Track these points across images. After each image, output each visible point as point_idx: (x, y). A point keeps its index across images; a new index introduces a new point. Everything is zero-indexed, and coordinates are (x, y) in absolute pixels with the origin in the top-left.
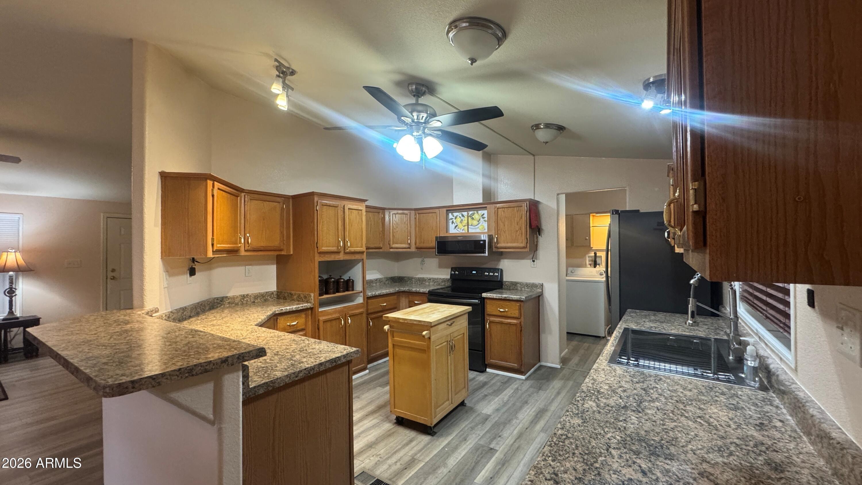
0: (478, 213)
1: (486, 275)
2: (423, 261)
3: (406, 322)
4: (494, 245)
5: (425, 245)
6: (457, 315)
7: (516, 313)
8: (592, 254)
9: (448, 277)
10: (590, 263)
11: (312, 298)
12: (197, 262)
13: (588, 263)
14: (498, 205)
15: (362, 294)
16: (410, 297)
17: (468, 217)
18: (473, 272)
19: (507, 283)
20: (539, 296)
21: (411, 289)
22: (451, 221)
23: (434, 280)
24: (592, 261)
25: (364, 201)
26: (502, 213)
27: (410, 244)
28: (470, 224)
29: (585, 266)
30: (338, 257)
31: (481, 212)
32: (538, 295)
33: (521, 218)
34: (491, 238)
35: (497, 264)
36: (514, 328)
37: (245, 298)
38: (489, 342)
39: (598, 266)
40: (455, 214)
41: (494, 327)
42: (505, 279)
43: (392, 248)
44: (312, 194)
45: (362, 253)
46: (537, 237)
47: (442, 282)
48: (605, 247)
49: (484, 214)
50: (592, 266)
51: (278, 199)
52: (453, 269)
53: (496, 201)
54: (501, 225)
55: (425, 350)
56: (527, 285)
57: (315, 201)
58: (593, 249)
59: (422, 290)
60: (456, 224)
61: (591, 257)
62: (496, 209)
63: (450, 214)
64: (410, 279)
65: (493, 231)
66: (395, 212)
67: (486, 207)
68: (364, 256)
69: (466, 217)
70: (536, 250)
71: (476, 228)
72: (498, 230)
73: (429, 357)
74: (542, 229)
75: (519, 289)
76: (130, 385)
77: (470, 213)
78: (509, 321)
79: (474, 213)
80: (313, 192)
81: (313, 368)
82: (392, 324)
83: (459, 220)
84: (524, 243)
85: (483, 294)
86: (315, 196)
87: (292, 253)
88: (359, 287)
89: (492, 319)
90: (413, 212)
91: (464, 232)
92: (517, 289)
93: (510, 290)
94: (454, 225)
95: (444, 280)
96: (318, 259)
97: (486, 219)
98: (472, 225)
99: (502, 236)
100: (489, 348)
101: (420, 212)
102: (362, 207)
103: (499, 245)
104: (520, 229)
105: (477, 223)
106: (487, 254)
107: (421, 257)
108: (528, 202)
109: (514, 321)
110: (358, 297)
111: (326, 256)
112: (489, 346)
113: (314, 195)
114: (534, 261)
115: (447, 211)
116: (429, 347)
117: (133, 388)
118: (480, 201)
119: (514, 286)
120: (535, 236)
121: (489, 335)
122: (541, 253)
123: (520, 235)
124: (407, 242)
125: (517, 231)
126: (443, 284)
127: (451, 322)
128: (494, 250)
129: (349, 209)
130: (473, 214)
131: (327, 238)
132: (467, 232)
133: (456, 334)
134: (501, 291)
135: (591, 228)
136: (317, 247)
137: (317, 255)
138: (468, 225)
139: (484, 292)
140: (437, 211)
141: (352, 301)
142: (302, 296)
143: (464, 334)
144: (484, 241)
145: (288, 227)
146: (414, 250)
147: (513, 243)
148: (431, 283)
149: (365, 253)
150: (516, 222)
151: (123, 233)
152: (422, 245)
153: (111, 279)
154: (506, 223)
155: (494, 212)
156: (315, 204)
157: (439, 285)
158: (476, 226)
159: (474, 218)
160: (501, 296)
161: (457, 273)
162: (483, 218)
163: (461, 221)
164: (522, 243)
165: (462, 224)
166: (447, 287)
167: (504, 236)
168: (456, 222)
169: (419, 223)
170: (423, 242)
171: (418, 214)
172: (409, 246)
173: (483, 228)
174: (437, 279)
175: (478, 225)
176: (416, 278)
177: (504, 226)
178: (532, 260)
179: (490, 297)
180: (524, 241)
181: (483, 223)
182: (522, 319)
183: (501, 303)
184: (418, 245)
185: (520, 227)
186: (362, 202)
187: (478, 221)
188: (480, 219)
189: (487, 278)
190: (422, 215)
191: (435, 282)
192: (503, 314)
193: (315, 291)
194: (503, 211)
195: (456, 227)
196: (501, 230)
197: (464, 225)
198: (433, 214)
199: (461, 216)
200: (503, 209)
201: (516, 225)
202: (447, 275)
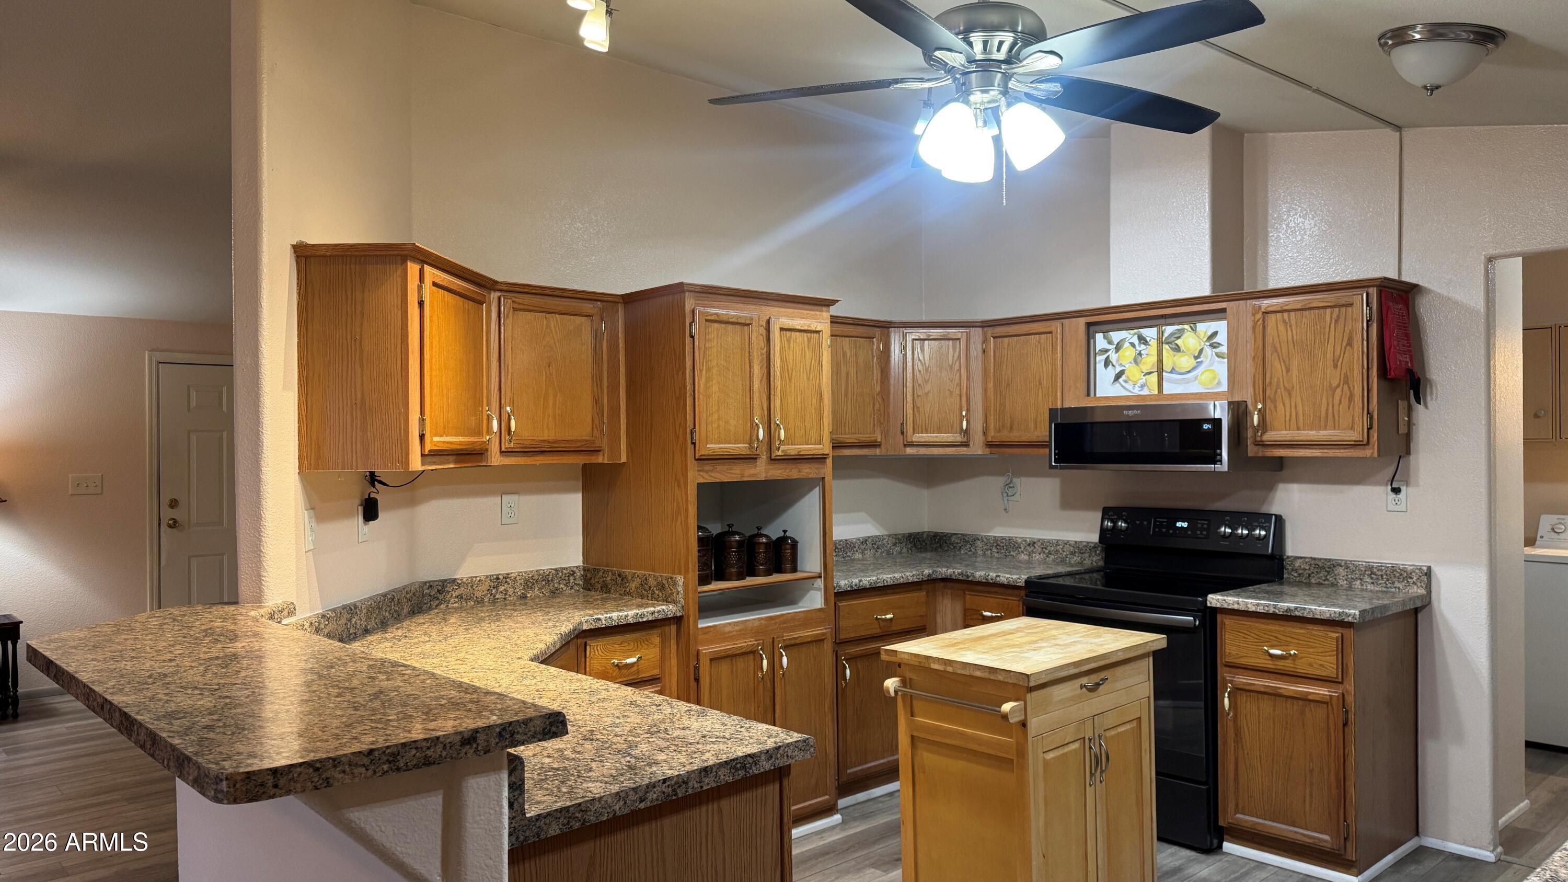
0: (1194, 330)
1: (1224, 536)
2: (1009, 485)
3: (950, 669)
4: (1250, 434)
5: (1016, 436)
6: (1114, 659)
7: (1328, 665)
9: (1095, 538)
11: (680, 589)
12: (381, 482)
14: (1266, 303)
15: (820, 583)
16: (968, 597)
17: (1160, 342)
18: (1179, 524)
19: (1297, 563)
20: (1416, 611)
21: (970, 571)
22: (1101, 359)
23: (1046, 546)
25: (827, 303)
26: (1282, 328)
27: (966, 432)
28: (1167, 365)
30: (752, 471)
31: (1205, 328)
32: (1411, 606)
33: (1350, 343)
34: (1239, 411)
35: (1263, 501)
36: (1321, 712)
37: (500, 584)
38: (1231, 757)
40: (1116, 336)
41: (1248, 706)
42: (1291, 550)
43: (911, 445)
44: (678, 289)
45: (820, 459)
46: (1410, 409)
47: (1073, 553)
49: (1215, 334)
51: (588, 307)
52: (1107, 513)
53: (1260, 288)
54: (1276, 367)
55: (1011, 761)
56: (1372, 572)
57: (688, 308)
59: (1005, 577)
60: (1118, 369)
62: (1259, 316)
63: (1099, 336)
64: (968, 541)
65: (1251, 390)
66: (921, 333)
67: (1223, 310)
68: (828, 469)
69: (1154, 343)
70: (1408, 452)
71: (1188, 381)
72: (1263, 389)
73: (1022, 783)
74: (1428, 381)
75: (1343, 582)
76: (270, 781)
77: (1169, 330)
78: (1303, 688)
79: (1182, 331)
80: (682, 284)
81: (682, 781)
82: (909, 675)
83: (1128, 353)
84: (1358, 427)
85: (1210, 596)
86: (687, 294)
87: (624, 459)
88: (811, 560)
89: (1242, 679)
90: (977, 333)
91: (1145, 392)
92: (1333, 585)
93: (1309, 585)
94: (1111, 372)
95: (1079, 548)
96: (696, 476)
97: (1224, 349)
98: (1172, 371)
99: (1280, 407)
100: (1231, 775)
101: (1000, 330)
102: (820, 322)
103: (1270, 436)
105: (1193, 362)
106: (1224, 466)
107: (1002, 474)
108: (1373, 291)
109: (1321, 691)
110: (808, 591)
111: (719, 468)
112: (1231, 767)
113: (684, 292)
114: (1396, 491)
115: (1089, 325)
116: (1022, 752)
117: (276, 786)
118: (1204, 288)
120: (1402, 404)
121: (1231, 733)
122: (1426, 461)
123: (1345, 402)
124: (958, 427)
125: (1333, 390)
126: (1076, 559)
127: (1095, 678)
128: (1252, 451)
129: (782, 329)
130: (1179, 334)
131: (719, 419)
132: (1156, 392)
133: (1110, 720)
134: (1276, 587)
136: (694, 444)
137: (692, 465)
138: (1160, 371)
139: (1215, 591)
140: (1056, 326)
141: (793, 602)
142: (652, 582)
143: (1139, 719)
144: (1217, 423)
145: (614, 388)
146: (980, 452)
147: (1320, 428)
148: (1036, 557)
149: (829, 461)
150: (1329, 357)
151: (193, 404)
152: (1005, 436)
153: (170, 526)
154: (1294, 364)
155: (1250, 324)
156: (688, 320)
157: (1063, 561)
158: (1189, 372)
159: (1182, 348)
160: (1275, 607)
161: (1122, 524)
162: (1213, 346)
163: (1136, 361)
164: (1352, 428)
165: (1141, 365)
166: (1090, 571)
167: (1288, 405)
168: (1118, 360)
169: (998, 365)
170: (1009, 425)
171: (994, 338)
172: (965, 440)
173: (1214, 378)
174: (1057, 543)
175: (1194, 368)
176: (988, 538)
177: (1288, 370)
178: (1389, 488)
179: (1236, 607)
180: (1361, 423)
181: (1211, 364)
182: (1350, 686)
183: (1274, 627)
184: (992, 435)
185: (1346, 377)
186: (824, 308)
187: (1196, 358)
188: (1201, 351)
189: (1224, 546)
190: (1006, 340)
191: (1050, 553)
192: (1281, 664)
193: (687, 571)
194: (1284, 321)
195: (1118, 377)
196: (1278, 384)
197: (1146, 369)
198: (1043, 336)
199: (1136, 342)
200: (1286, 315)
201: (1330, 369)
202: (1089, 530)
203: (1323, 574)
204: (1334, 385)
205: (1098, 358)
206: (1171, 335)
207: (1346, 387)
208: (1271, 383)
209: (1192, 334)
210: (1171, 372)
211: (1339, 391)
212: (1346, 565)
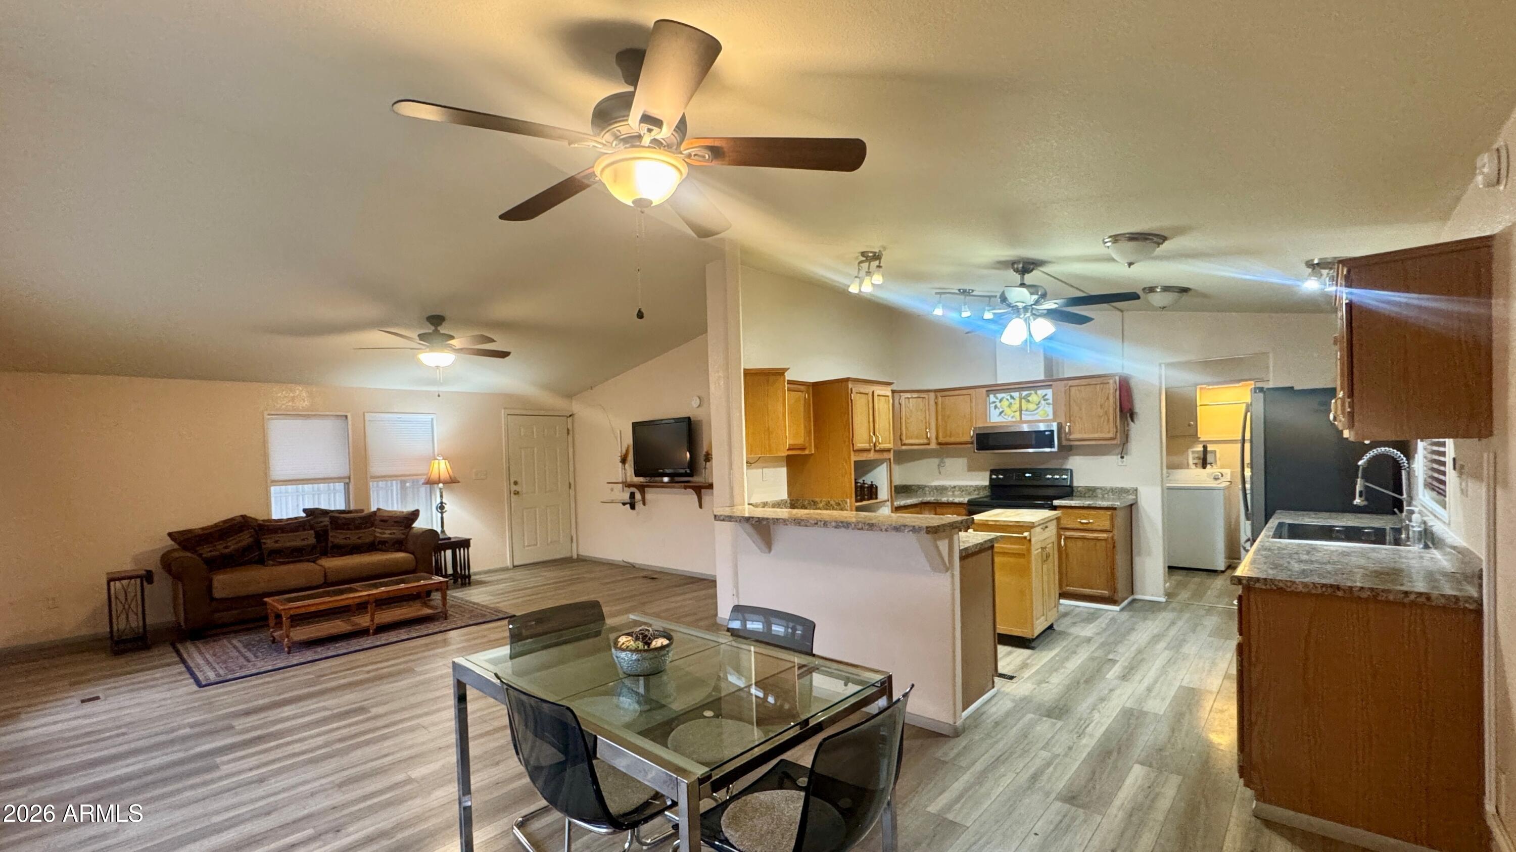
0: (1036, 393)
1: (1049, 479)
2: (942, 462)
4: (1065, 436)
5: (952, 440)
6: (1050, 519)
7: (1107, 525)
8: (1200, 448)
9: (987, 483)
10: (1195, 461)
11: (849, 504)
13: (1191, 461)
14: (1071, 383)
15: (889, 503)
17: (1021, 399)
18: (1027, 475)
19: (1079, 489)
20: (1131, 505)
21: (939, 498)
22: (992, 405)
23: (962, 489)
24: (1199, 458)
25: (890, 384)
26: (1077, 393)
27: (928, 439)
28: (1024, 408)
29: (1188, 467)
30: (869, 455)
31: (1041, 392)
32: (1129, 503)
33: (1108, 398)
34: (1060, 427)
35: (1067, 464)
36: (1105, 544)
38: (1065, 564)
39: (1209, 466)
40: (1000, 396)
42: (1075, 484)
43: (905, 445)
44: (847, 380)
45: (889, 450)
46: (1128, 425)
47: (975, 490)
48: (1240, 437)
49: (1046, 395)
50: (1200, 465)
51: (802, 388)
52: (993, 472)
53: (1061, 376)
54: (1075, 408)
55: (1025, 555)
56: (1112, 490)
57: (850, 387)
58: (1201, 440)
59: (957, 500)
60: (1001, 410)
61: (1198, 452)
62: (1065, 388)
63: (992, 396)
64: (921, 488)
65: (1064, 417)
66: (909, 395)
67: (1051, 385)
68: (891, 456)
69: (1018, 399)
70: (1127, 441)
71: (1035, 415)
72: (1070, 416)
73: (1029, 562)
74: (1136, 413)
75: (1100, 496)
77: (1024, 393)
78: (1095, 535)
79: (1031, 394)
80: (849, 378)
83: (1005, 403)
84: (1111, 432)
85: (1054, 501)
86: (850, 382)
87: (812, 453)
88: (884, 493)
89: (1068, 533)
90: (932, 395)
91: (1014, 420)
92: (1095, 497)
93: (1085, 497)
94: (998, 411)
95: (978, 488)
96: (854, 458)
97: (1050, 401)
98: (1027, 410)
99: (1077, 425)
100: (1065, 572)
101: (943, 394)
102: (887, 391)
103: (1072, 437)
104: (1106, 413)
105: (1036, 407)
106: (1055, 449)
107: (939, 457)
108: (1114, 379)
109: (1105, 535)
110: (882, 506)
111: (860, 454)
112: (1065, 569)
114: (1122, 457)
115: (988, 391)
116: (1029, 550)
118: (1042, 377)
119: (1091, 492)
120: (1126, 422)
121: (1064, 554)
122: (1134, 445)
123: (1105, 423)
124: (925, 436)
125: (1100, 417)
126: (976, 492)
128: (1064, 443)
129: (877, 395)
130: (1029, 395)
131: (860, 433)
132: (1018, 419)
133: (1048, 541)
135: (1198, 408)
136: (853, 444)
137: (852, 453)
138: (1021, 410)
140: (971, 392)
142: (832, 502)
143: (1054, 542)
144: (1052, 431)
145: (810, 421)
146: (932, 447)
147: (1094, 433)
148: (956, 493)
149: (892, 451)
150: (1099, 404)
151: (522, 434)
152: (949, 440)
153: (515, 494)
154: (1083, 407)
155: (1063, 391)
156: (848, 392)
157: (969, 494)
158: (1034, 411)
159: (1031, 401)
160: (1083, 503)
161: (1001, 477)
162: (1045, 400)
163: (1010, 405)
165: (1012, 408)
166: (986, 497)
167: (1081, 424)
168: (1001, 406)
169: (943, 408)
170: (951, 436)
171: (941, 397)
172: (928, 442)
173: (1047, 413)
174: (967, 486)
175: (1037, 409)
176: (932, 486)
177: (1080, 410)
178: (1119, 456)
179: (1066, 505)
180: (1113, 430)
181: (1045, 408)
182: (1115, 532)
183: (1082, 511)
184: (941, 439)
186: (887, 386)
187: (1037, 405)
188: (1039, 402)
189: (1048, 483)
190: (948, 398)
192: (1085, 527)
193: (851, 497)
194: (1077, 390)
195: (1001, 413)
196: (1076, 416)
197: (1014, 410)
198: (967, 396)
199: (1009, 399)
200: (1078, 388)
201: (1099, 409)
202: (983, 480)
203: (1091, 493)
206: (1026, 395)
209: (1036, 395)
212: (1101, 488)
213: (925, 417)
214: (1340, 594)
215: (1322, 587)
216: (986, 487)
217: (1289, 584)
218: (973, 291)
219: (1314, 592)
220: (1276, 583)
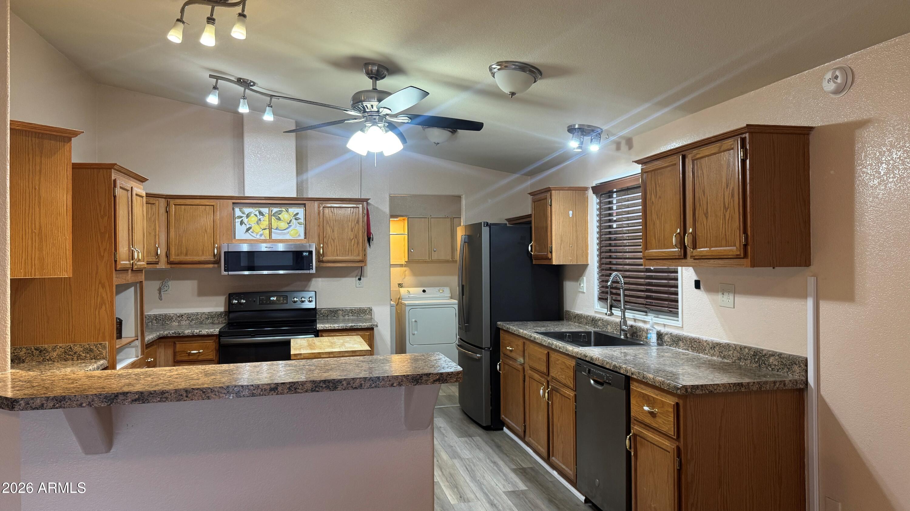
0: (287, 211)
5: (189, 258)
9: (221, 309)
11: (108, 350)
14: (325, 203)
15: (137, 343)
17: (270, 216)
18: (272, 299)
22: (238, 221)
23: (190, 317)
26: (330, 214)
27: (156, 256)
28: (274, 226)
31: (293, 210)
34: (317, 248)
40: (247, 210)
49: (297, 214)
54: (329, 230)
57: (113, 178)
59: (203, 332)
60: (248, 226)
63: (238, 210)
65: (317, 239)
67: (301, 204)
69: (267, 215)
70: (364, 265)
71: (285, 234)
72: (323, 239)
75: (341, 317)
77: (275, 210)
79: (281, 211)
83: (253, 219)
84: (361, 255)
86: (113, 171)
90: (163, 202)
91: (263, 238)
92: (337, 318)
93: (328, 319)
94: (244, 228)
96: (115, 280)
97: (302, 221)
101: (178, 201)
103: (324, 259)
104: (356, 237)
105: (287, 226)
106: (312, 271)
108: (365, 203)
113: (111, 169)
114: (360, 279)
115: (234, 204)
118: (294, 195)
119: (333, 314)
122: (367, 269)
123: (356, 245)
124: (153, 253)
125: (351, 240)
128: (317, 264)
129: (135, 194)
131: (122, 246)
132: (268, 238)
136: (115, 261)
137: (115, 274)
138: (270, 229)
140: (216, 202)
144: (310, 251)
146: (164, 267)
150: (350, 227)
152: (183, 258)
156: (111, 185)
158: (285, 230)
159: (282, 219)
160: (346, 326)
161: (242, 301)
162: (296, 219)
163: (259, 222)
164: (358, 255)
165: (260, 225)
167: (333, 246)
168: (248, 222)
169: (176, 220)
170: (185, 252)
171: (175, 205)
172: (157, 260)
173: (297, 233)
174: (197, 314)
175: (287, 228)
176: (150, 316)
177: (333, 232)
178: (358, 278)
179: (330, 328)
181: (296, 227)
184: (173, 258)
185: (356, 235)
186: (141, 183)
187: (288, 224)
188: (291, 221)
190: (183, 207)
191: (192, 320)
194: (332, 212)
195: (248, 230)
196: (329, 236)
197: (263, 227)
198: (208, 207)
199: (258, 214)
200: (332, 209)
201: (350, 233)
202: (217, 306)
204: (351, 238)
205: (237, 220)
206: (276, 212)
207: (356, 239)
208: (326, 236)
209: (287, 213)
210: (276, 229)
211: (353, 240)
213: (155, 229)
214: (743, 389)
215: (733, 386)
216: (221, 313)
217: (715, 387)
218: (254, 84)
219: (729, 391)
220: (708, 387)
